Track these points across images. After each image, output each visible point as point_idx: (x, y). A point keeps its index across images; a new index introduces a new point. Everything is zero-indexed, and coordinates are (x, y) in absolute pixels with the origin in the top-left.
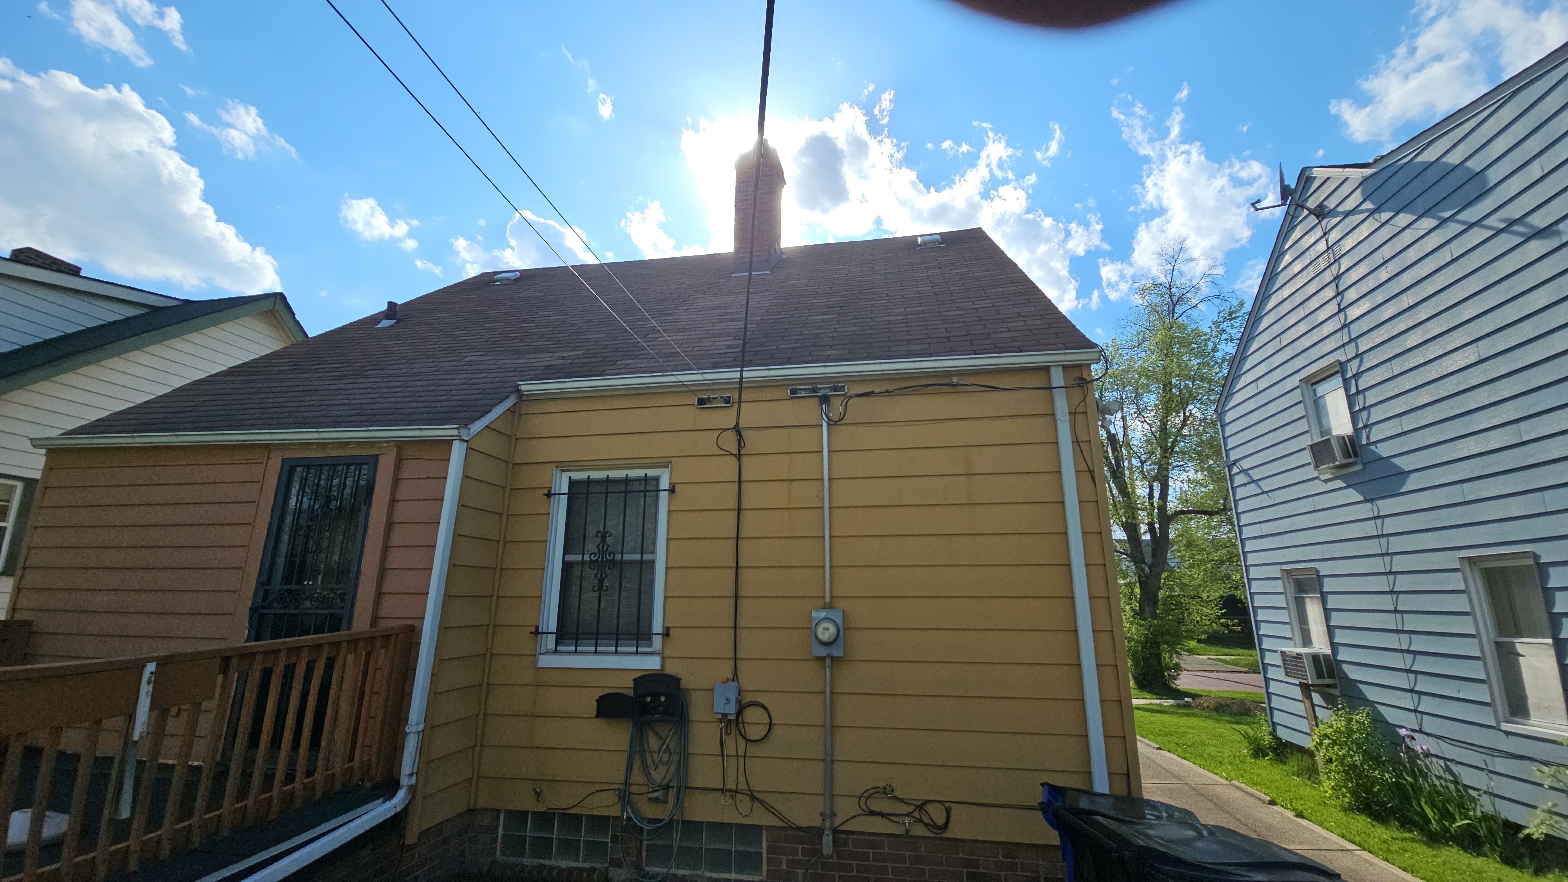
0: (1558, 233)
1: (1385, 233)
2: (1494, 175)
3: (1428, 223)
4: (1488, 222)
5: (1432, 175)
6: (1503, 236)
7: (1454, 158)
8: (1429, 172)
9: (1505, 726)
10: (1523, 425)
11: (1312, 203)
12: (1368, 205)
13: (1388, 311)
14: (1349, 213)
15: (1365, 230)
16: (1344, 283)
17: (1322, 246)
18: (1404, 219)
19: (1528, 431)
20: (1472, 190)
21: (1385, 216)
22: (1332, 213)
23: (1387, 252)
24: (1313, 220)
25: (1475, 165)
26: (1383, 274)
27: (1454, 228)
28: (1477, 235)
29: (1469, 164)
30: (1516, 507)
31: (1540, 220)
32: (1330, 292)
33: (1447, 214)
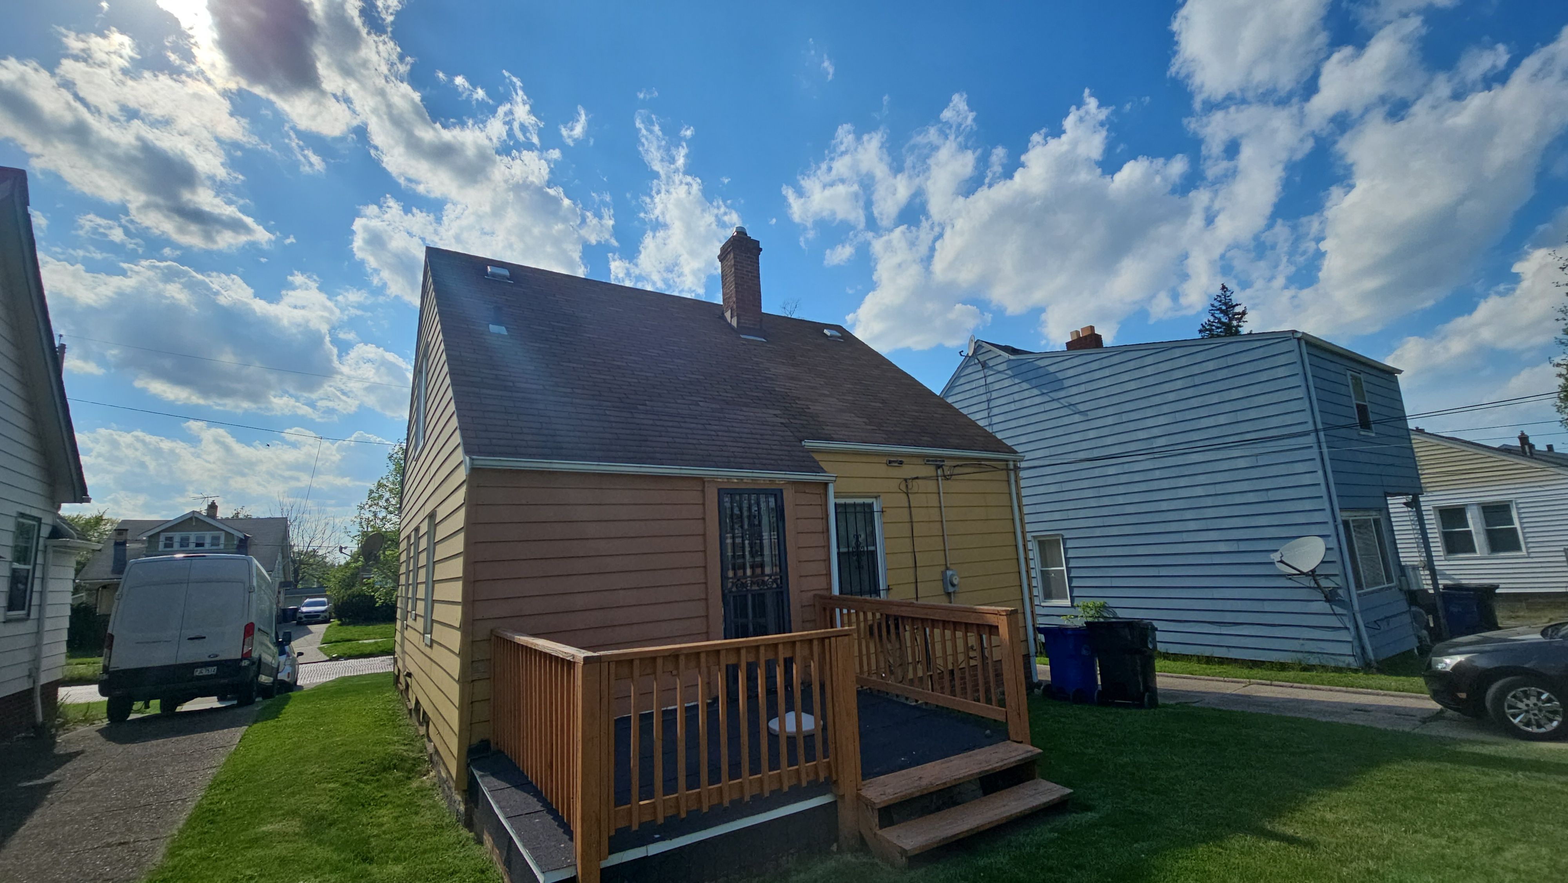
0: (1087, 415)
1: (1016, 388)
2: (1067, 383)
3: (1036, 392)
4: (1061, 401)
5: (1041, 372)
6: (1065, 409)
7: (1052, 369)
8: (1040, 370)
9: (1043, 604)
10: (1063, 484)
11: (982, 358)
12: (1009, 372)
13: (1014, 424)
14: (999, 372)
15: (1007, 383)
16: (992, 404)
17: (982, 382)
18: (1025, 386)
19: (1066, 487)
20: (1057, 386)
21: (1017, 381)
22: (991, 368)
23: (1016, 397)
24: (980, 367)
25: (1060, 376)
26: (1013, 407)
27: (1046, 398)
28: (1056, 405)
29: (1057, 374)
30: (1057, 516)
31: (1081, 408)
32: (985, 406)
33: (1045, 391)
